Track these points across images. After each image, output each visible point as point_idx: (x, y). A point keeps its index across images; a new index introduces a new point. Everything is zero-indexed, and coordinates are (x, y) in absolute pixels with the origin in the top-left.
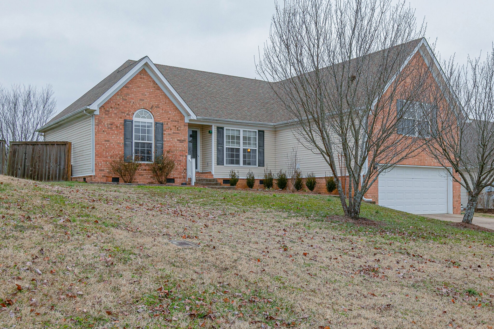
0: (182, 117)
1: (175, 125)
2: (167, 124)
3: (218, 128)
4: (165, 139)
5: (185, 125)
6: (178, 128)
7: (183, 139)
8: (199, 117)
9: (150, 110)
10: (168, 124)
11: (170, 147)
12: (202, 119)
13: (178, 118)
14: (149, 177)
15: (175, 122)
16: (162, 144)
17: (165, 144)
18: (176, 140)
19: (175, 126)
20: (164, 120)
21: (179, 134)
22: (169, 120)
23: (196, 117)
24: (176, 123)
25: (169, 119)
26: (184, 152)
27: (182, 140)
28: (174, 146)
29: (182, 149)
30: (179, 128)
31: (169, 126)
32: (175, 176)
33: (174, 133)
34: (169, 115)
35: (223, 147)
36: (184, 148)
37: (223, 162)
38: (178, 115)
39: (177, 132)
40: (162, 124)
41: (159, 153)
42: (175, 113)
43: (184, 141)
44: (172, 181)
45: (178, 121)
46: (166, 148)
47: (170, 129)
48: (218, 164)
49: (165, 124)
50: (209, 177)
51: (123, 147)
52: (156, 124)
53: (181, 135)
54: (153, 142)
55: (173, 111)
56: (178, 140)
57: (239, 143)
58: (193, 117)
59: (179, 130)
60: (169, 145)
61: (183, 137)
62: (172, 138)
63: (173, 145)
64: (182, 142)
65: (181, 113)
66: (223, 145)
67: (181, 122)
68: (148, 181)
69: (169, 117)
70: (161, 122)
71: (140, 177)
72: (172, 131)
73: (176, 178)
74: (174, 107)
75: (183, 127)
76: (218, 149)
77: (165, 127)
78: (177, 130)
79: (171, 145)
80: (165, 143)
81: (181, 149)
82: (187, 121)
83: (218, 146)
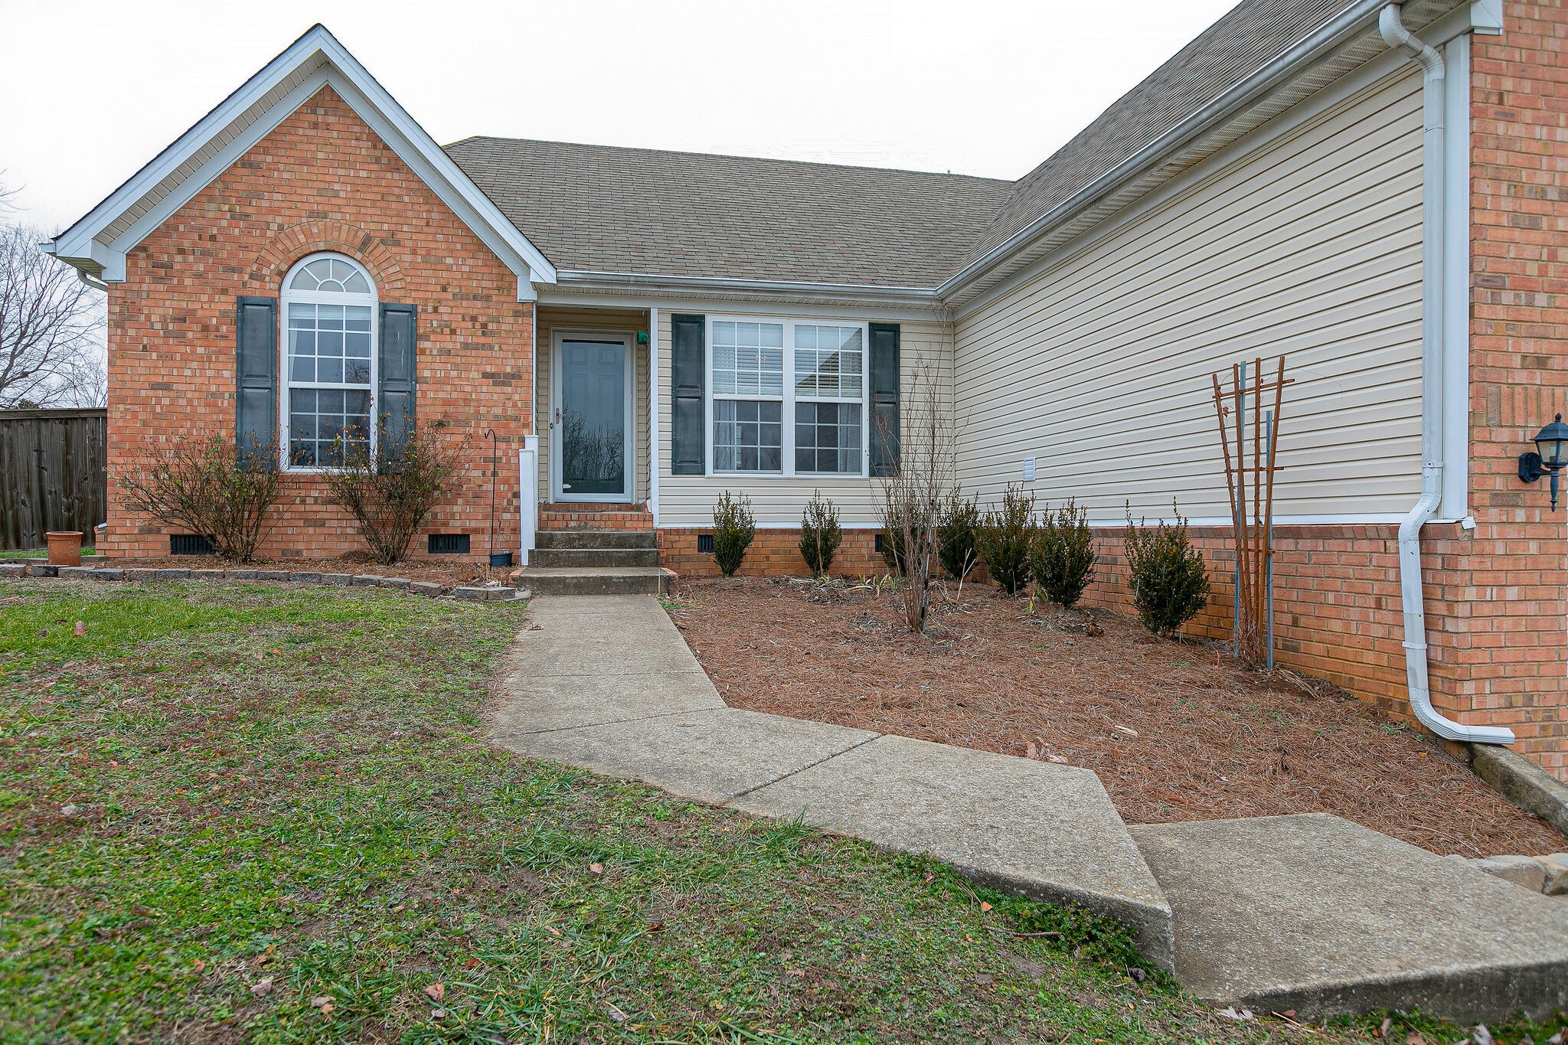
0: (506, 280)
1: (475, 312)
2: (436, 310)
3: (677, 320)
4: (427, 374)
5: (517, 314)
6: (484, 326)
7: (508, 370)
8: (567, 274)
9: (359, 256)
10: (441, 309)
11: (446, 402)
12: (584, 281)
13: (485, 284)
14: (350, 531)
15: (471, 303)
16: (412, 393)
17: (424, 392)
18: (474, 375)
19: (474, 319)
20: (421, 295)
21: (491, 348)
22: (444, 295)
23: (553, 272)
24: (479, 304)
25: (444, 289)
26: (513, 425)
27: (506, 375)
28: (467, 402)
29: (505, 410)
30: (490, 326)
31: (445, 317)
32: (473, 524)
33: (466, 346)
34: (445, 274)
35: (701, 399)
36: (515, 405)
37: (703, 461)
38: (485, 270)
39: (482, 340)
40: (412, 311)
41: (395, 431)
42: (471, 262)
43: (516, 376)
44: (458, 542)
45: (488, 298)
46: (428, 409)
47: (447, 330)
48: (676, 470)
49: (425, 311)
50: (633, 527)
51: (233, 411)
52: (384, 310)
53: (502, 354)
54: (373, 386)
55: (464, 254)
56: (485, 375)
57: (778, 380)
58: (543, 272)
59: (492, 333)
60: (441, 395)
61: (512, 362)
62: (456, 367)
63: (462, 396)
64: (503, 384)
65: (501, 264)
66: (703, 388)
67: (503, 299)
68: (346, 547)
69: (444, 282)
70: (409, 301)
71: (311, 530)
72: (461, 339)
73: (476, 531)
74: (468, 240)
75: (511, 320)
76: (676, 408)
77: (426, 322)
78: (484, 334)
79: (454, 395)
80: (425, 387)
81: (498, 411)
82: (525, 293)
83: (675, 397)
